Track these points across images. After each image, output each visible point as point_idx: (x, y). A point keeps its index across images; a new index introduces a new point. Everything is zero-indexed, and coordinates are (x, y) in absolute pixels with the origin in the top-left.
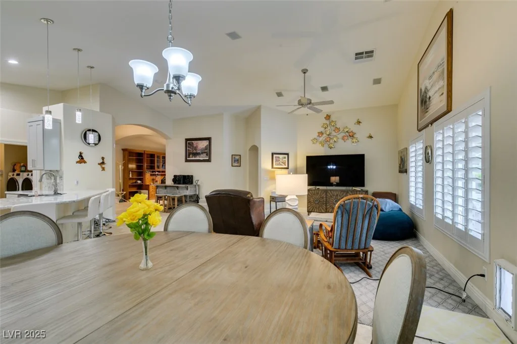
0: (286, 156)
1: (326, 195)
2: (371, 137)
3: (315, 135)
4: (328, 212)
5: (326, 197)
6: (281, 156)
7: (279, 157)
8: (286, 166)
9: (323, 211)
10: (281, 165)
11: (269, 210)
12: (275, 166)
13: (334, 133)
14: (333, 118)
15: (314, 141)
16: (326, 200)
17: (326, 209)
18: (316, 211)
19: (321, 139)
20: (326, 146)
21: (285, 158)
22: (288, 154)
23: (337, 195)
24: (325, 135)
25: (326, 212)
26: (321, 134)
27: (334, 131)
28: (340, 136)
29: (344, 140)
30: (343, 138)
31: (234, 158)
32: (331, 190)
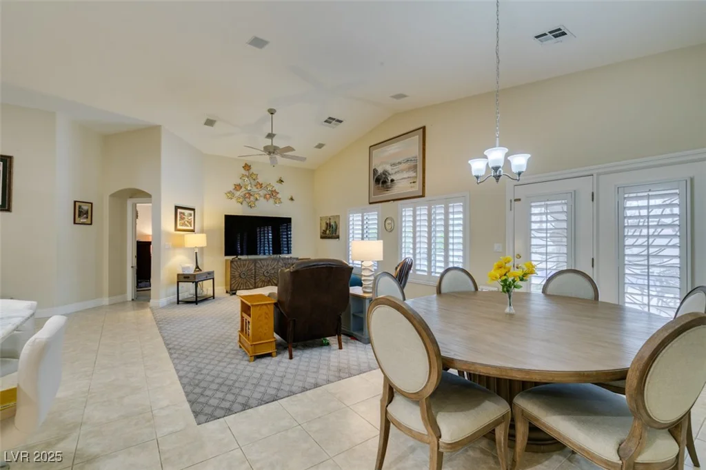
0: (192, 212)
1: (255, 265)
2: (292, 199)
3: (231, 188)
4: (258, 287)
5: (255, 269)
6: (187, 212)
7: (184, 214)
8: (192, 228)
9: (251, 287)
10: (186, 225)
11: (176, 296)
12: (179, 227)
13: (254, 189)
14: (253, 170)
15: (230, 195)
16: (255, 272)
17: (255, 283)
18: (242, 288)
19: (238, 194)
20: (244, 203)
21: (191, 215)
22: (193, 210)
23: (268, 266)
24: (243, 189)
25: (255, 288)
26: (238, 187)
27: (255, 186)
28: (262, 192)
29: (266, 198)
30: (265, 197)
31: (80, 207)
32: (260, 260)
